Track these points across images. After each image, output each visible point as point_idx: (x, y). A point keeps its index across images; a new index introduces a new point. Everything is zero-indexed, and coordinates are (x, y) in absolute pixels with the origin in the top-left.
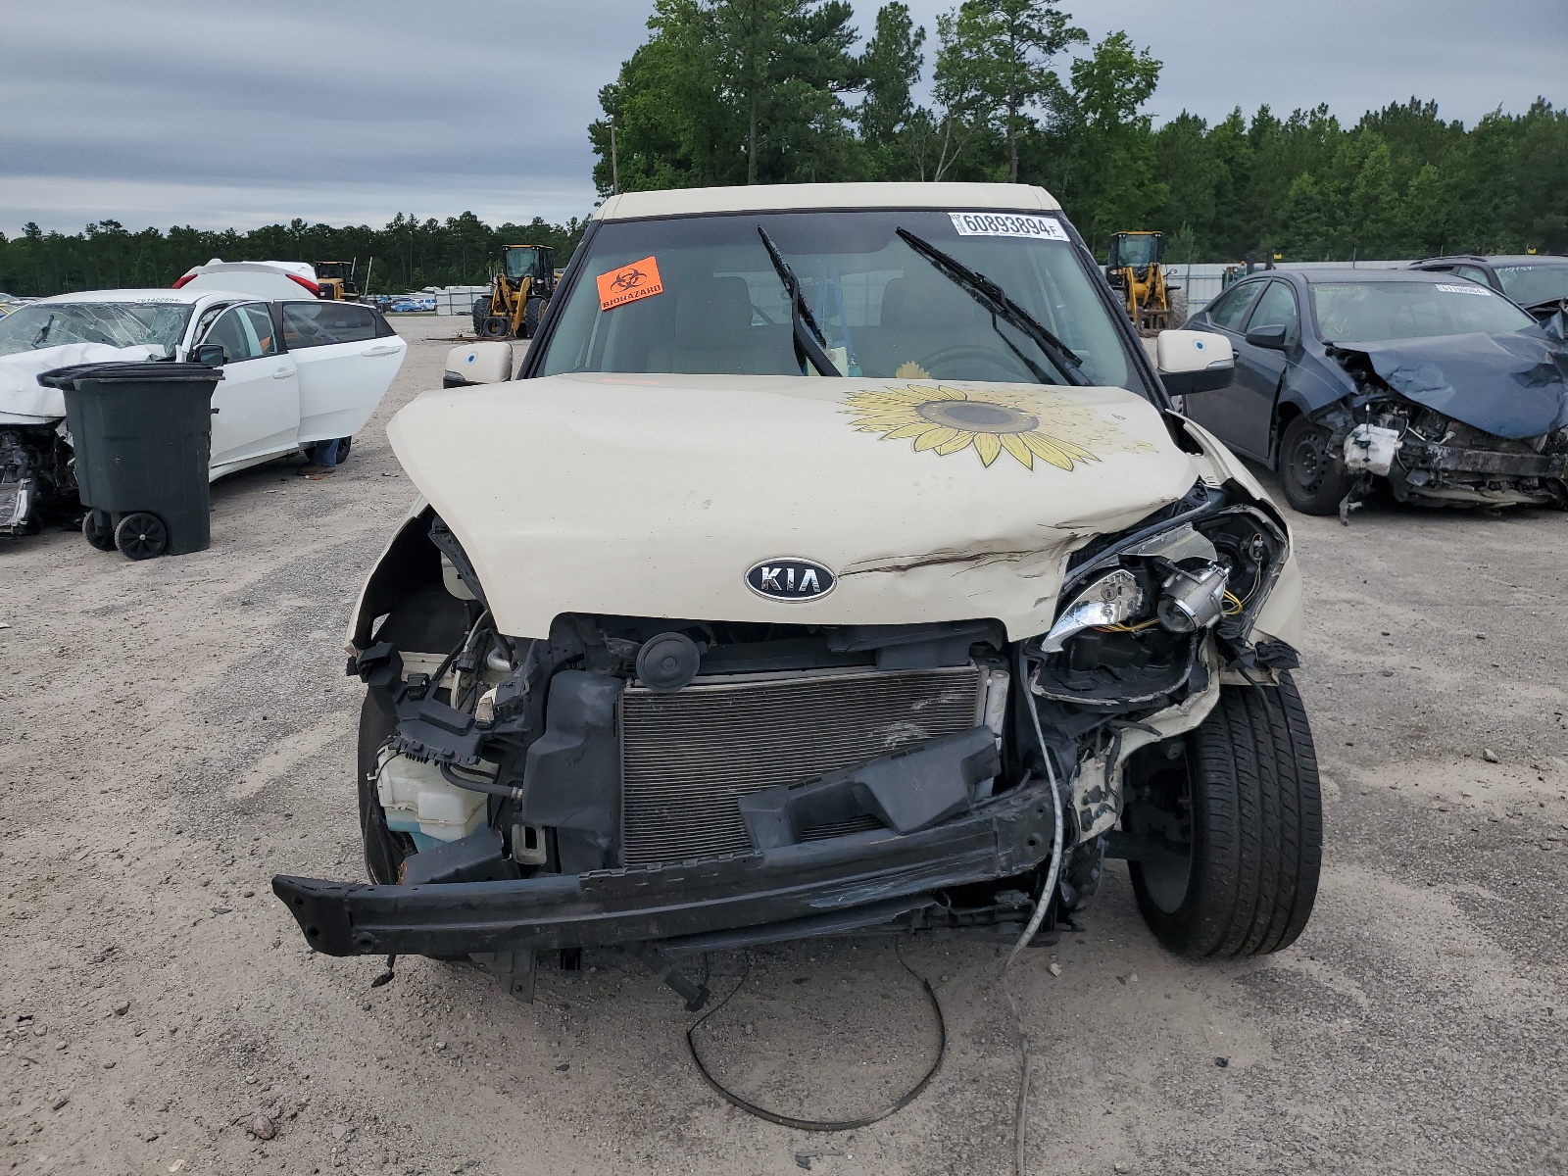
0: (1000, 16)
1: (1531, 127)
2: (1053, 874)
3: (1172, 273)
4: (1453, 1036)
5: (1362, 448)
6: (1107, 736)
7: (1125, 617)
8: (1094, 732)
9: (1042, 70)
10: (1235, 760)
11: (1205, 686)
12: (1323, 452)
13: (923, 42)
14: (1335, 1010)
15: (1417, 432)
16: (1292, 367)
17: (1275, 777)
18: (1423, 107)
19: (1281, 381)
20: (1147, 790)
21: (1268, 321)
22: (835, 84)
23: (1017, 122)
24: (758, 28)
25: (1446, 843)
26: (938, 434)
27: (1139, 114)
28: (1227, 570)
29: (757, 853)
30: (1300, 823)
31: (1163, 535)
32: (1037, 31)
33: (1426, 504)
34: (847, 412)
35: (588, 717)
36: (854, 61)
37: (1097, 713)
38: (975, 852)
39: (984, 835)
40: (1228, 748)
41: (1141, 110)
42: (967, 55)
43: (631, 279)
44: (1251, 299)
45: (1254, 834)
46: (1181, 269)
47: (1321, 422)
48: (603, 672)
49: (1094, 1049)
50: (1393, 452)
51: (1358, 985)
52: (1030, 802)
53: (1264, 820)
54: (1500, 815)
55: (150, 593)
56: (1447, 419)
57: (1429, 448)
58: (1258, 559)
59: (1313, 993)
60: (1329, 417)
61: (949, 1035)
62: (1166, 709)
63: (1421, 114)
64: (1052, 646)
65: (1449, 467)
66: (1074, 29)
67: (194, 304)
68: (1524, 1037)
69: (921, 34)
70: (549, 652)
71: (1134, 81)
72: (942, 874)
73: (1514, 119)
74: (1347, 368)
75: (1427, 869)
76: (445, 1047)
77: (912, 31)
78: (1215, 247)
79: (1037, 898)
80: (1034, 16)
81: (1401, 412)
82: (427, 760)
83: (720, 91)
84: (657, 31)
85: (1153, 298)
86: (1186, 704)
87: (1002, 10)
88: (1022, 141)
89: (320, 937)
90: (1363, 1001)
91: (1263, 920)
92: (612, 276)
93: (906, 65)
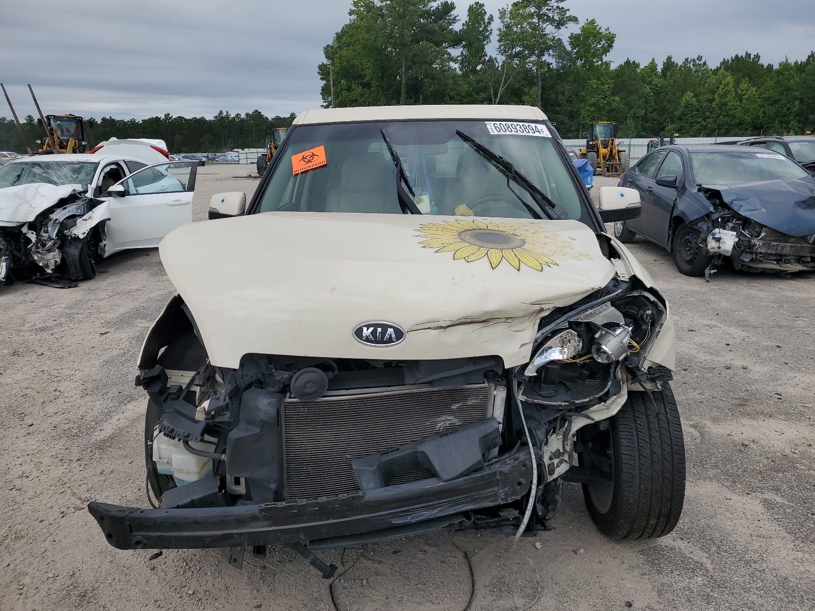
0: (533, 10)
1: (808, 68)
2: (532, 500)
3: (621, 143)
4: (759, 588)
5: (717, 241)
6: (564, 420)
7: (572, 356)
8: (556, 419)
9: (554, 37)
10: (637, 433)
11: (619, 392)
12: (696, 243)
13: (492, 22)
14: (693, 571)
15: (746, 233)
16: (680, 197)
17: (659, 443)
18: (752, 57)
19: (674, 204)
20: (590, 444)
21: (668, 172)
22: (446, 44)
23: (541, 65)
24: (406, 15)
25: (758, 468)
26: (468, 249)
27: (604, 61)
28: (631, 328)
29: (360, 493)
30: (673, 469)
31: (594, 309)
32: (552, 17)
33: (751, 271)
34: (418, 236)
35: (262, 416)
36: (456, 32)
37: (558, 409)
38: (487, 491)
39: (491, 481)
40: (633, 426)
41: (605, 59)
42: (515, 29)
43: (310, 157)
44: (659, 160)
45: (647, 474)
46: (626, 141)
47: (695, 227)
48: (273, 390)
49: (557, 595)
50: (733, 244)
51: (707, 555)
52: (518, 461)
53: (652, 466)
54: (787, 452)
55: (68, 319)
56: (762, 226)
57: (752, 241)
58: (649, 320)
59: (682, 561)
60: (699, 225)
61: (477, 586)
62: (597, 405)
63: (751, 61)
64: (530, 372)
65: (763, 251)
66: (571, 16)
67: (99, 163)
68: (798, 588)
69: (491, 18)
70: (242, 378)
71: (602, 43)
72: (469, 503)
73: (799, 63)
74: (709, 198)
75: (746, 484)
76: (193, 593)
77: (486, 17)
78: (645, 129)
79: (523, 513)
80: (550, 9)
81: (737, 222)
82: (174, 438)
83: (386, 48)
84: (353, 17)
85: (611, 156)
86: (609, 402)
87: (533, 6)
88: (543, 74)
89: (114, 539)
90: (709, 566)
91: (653, 522)
92: (300, 156)
93: (483, 34)
